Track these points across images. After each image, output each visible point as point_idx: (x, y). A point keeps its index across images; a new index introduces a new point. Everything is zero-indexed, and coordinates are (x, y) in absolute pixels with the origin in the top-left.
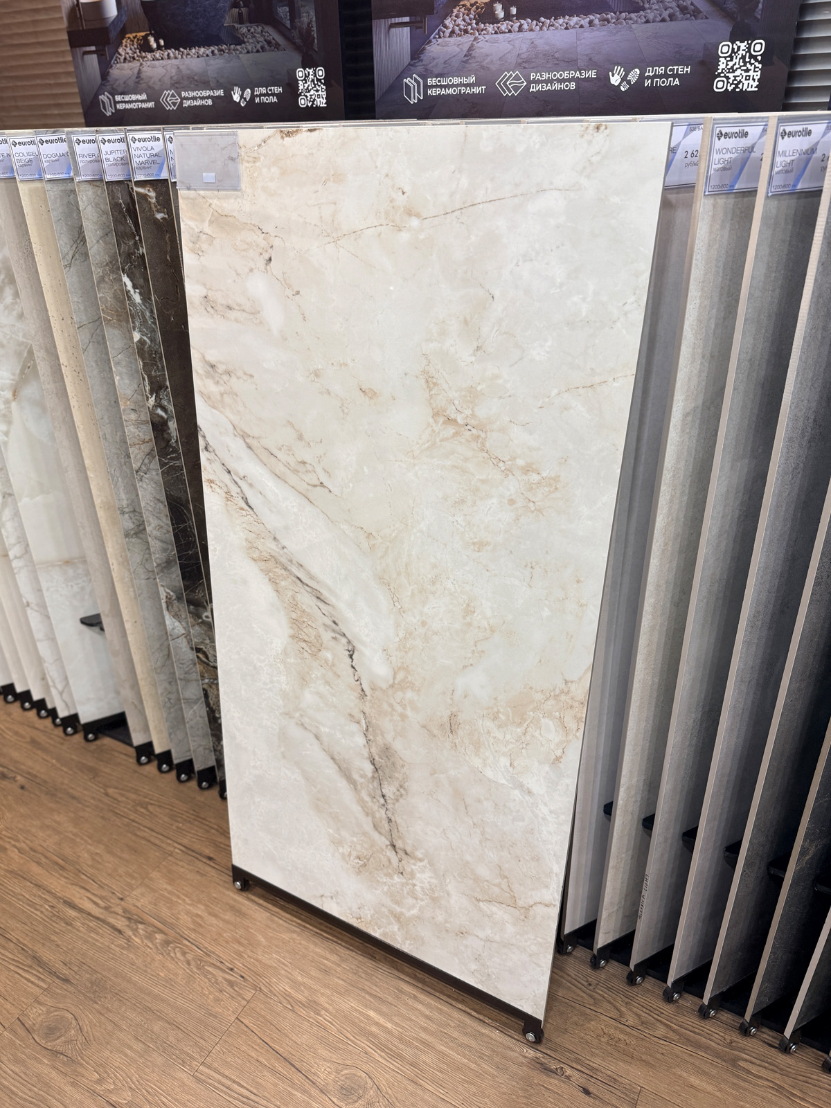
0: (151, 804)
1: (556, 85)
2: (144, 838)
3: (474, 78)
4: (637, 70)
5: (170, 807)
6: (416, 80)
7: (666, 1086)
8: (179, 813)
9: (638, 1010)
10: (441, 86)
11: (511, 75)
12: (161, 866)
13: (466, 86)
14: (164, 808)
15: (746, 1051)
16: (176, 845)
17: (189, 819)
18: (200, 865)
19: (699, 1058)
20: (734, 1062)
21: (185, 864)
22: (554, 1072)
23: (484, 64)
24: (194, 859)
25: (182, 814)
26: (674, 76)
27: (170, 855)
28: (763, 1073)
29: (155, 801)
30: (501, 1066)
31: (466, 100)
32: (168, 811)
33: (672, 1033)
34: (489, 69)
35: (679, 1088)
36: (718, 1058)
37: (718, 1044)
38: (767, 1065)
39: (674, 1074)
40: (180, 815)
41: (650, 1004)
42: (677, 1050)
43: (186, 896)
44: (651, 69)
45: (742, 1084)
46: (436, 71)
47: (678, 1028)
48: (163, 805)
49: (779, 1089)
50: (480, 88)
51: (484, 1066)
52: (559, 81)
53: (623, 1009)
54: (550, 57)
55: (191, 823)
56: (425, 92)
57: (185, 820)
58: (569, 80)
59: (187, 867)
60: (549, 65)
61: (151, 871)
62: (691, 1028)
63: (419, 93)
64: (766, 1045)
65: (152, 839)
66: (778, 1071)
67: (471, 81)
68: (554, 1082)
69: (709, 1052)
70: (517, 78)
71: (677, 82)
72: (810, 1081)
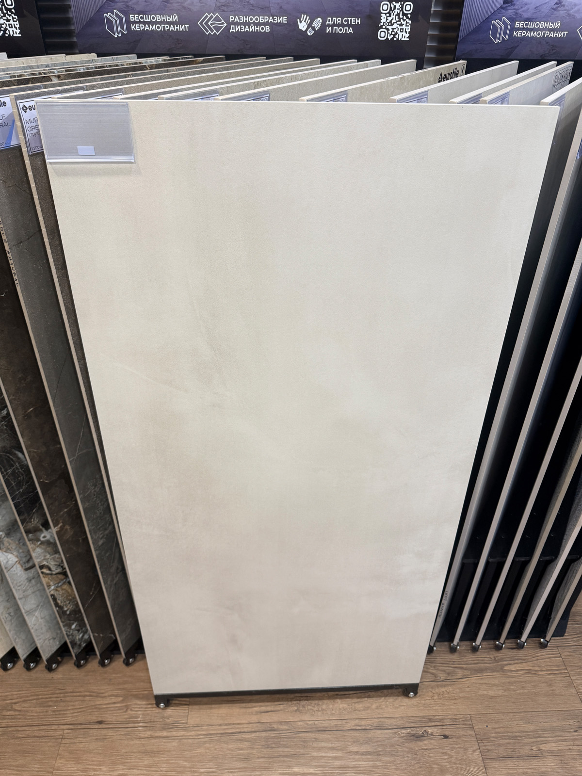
0: (15, 703)
1: (253, 27)
2: (29, 737)
3: (177, 17)
4: (320, 19)
5: (35, 697)
6: (117, 15)
7: (480, 706)
8: (46, 698)
9: (442, 668)
10: (145, 23)
11: (212, 17)
12: (60, 752)
13: (170, 23)
14: (30, 700)
15: (505, 659)
16: (62, 727)
17: (59, 699)
18: (95, 732)
19: (486, 678)
20: (502, 669)
21: (81, 739)
22: (422, 736)
23: (185, 4)
24: (87, 730)
25: (50, 698)
26: (349, 26)
27: (62, 739)
28: (518, 667)
29: (17, 699)
30: (393, 753)
31: (171, 36)
32: (35, 701)
33: (465, 671)
34: (190, 10)
35: (487, 703)
36: (494, 672)
37: (490, 663)
38: (517, 661)
39: (480, 695)
40: (48, 700)
41: (446, 660)
42: (473, 680)
43: (100, 766)
44: (330, 18)
45: (513, 680)
46: (138, 8)
47: (467, 666)
48: (27, 699)
49: (529, 672)
50: (183, 26)
51: (384, 759)
52: (255, 24)
53: (434, 671)
54: (246, 3)
55: (64, 702)
56: (129, 28)
57: (56, 702)
58: (265, 24)
59: (84, 740)
60: (245, 10)
61: (54, 762)
62: (473, 662)
63: (122, 27)
64: (510, 650)
65: (37, 734)
66: (523, 661)
67: (174, 21)
68: (426, 743)
69: (488, 671)
70: (217, 19)
71: (351, 30)
72: (539, 658)
